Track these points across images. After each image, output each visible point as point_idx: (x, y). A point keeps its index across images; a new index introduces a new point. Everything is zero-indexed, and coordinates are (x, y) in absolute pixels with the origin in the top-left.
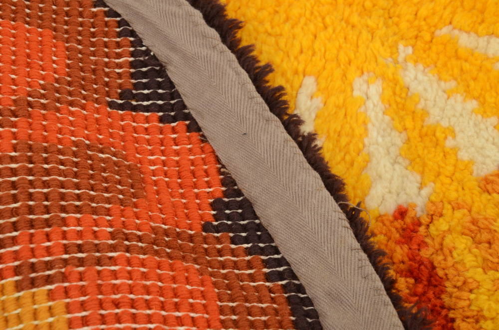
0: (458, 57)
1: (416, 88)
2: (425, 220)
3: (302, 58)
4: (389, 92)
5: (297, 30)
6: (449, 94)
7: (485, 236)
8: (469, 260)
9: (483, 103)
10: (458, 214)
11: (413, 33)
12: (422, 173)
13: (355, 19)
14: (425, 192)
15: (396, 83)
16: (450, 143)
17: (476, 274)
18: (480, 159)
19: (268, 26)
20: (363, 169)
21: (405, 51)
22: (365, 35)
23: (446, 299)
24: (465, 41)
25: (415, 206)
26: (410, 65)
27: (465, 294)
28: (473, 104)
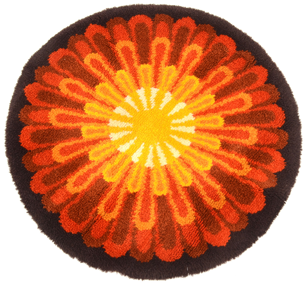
0: (165, 147)
1: (158, 150)
2: (151, 170)
3: (144, 139)
4: (154, 149)
5: (145, 135)
6: (162, 152)
7: (158, 174)
8: (155, 177)
9: (166, 155)
10: (156, 170)
11: (160, 141)
12: (154, 163)
13: (153, 136)
14: (153, 166)
15: (155, 147)
16: (159, 160)
17: (155, 179)
18: (162, 163)
19: (141, 133)
20: (146, 159)
21: (158, 143)
22: (154, 139)
23: (150, 182)
24: (167, 145)
25: (151, 167)
26: (158, 146)
27: (153, 182)
28: (164, 155)
